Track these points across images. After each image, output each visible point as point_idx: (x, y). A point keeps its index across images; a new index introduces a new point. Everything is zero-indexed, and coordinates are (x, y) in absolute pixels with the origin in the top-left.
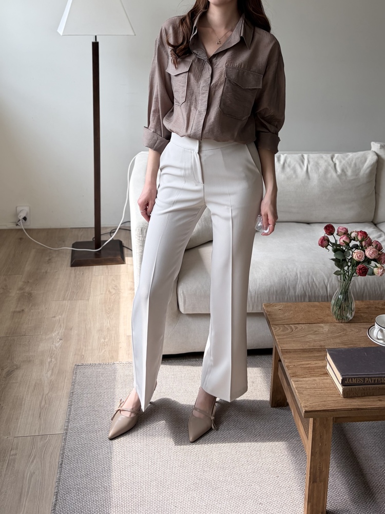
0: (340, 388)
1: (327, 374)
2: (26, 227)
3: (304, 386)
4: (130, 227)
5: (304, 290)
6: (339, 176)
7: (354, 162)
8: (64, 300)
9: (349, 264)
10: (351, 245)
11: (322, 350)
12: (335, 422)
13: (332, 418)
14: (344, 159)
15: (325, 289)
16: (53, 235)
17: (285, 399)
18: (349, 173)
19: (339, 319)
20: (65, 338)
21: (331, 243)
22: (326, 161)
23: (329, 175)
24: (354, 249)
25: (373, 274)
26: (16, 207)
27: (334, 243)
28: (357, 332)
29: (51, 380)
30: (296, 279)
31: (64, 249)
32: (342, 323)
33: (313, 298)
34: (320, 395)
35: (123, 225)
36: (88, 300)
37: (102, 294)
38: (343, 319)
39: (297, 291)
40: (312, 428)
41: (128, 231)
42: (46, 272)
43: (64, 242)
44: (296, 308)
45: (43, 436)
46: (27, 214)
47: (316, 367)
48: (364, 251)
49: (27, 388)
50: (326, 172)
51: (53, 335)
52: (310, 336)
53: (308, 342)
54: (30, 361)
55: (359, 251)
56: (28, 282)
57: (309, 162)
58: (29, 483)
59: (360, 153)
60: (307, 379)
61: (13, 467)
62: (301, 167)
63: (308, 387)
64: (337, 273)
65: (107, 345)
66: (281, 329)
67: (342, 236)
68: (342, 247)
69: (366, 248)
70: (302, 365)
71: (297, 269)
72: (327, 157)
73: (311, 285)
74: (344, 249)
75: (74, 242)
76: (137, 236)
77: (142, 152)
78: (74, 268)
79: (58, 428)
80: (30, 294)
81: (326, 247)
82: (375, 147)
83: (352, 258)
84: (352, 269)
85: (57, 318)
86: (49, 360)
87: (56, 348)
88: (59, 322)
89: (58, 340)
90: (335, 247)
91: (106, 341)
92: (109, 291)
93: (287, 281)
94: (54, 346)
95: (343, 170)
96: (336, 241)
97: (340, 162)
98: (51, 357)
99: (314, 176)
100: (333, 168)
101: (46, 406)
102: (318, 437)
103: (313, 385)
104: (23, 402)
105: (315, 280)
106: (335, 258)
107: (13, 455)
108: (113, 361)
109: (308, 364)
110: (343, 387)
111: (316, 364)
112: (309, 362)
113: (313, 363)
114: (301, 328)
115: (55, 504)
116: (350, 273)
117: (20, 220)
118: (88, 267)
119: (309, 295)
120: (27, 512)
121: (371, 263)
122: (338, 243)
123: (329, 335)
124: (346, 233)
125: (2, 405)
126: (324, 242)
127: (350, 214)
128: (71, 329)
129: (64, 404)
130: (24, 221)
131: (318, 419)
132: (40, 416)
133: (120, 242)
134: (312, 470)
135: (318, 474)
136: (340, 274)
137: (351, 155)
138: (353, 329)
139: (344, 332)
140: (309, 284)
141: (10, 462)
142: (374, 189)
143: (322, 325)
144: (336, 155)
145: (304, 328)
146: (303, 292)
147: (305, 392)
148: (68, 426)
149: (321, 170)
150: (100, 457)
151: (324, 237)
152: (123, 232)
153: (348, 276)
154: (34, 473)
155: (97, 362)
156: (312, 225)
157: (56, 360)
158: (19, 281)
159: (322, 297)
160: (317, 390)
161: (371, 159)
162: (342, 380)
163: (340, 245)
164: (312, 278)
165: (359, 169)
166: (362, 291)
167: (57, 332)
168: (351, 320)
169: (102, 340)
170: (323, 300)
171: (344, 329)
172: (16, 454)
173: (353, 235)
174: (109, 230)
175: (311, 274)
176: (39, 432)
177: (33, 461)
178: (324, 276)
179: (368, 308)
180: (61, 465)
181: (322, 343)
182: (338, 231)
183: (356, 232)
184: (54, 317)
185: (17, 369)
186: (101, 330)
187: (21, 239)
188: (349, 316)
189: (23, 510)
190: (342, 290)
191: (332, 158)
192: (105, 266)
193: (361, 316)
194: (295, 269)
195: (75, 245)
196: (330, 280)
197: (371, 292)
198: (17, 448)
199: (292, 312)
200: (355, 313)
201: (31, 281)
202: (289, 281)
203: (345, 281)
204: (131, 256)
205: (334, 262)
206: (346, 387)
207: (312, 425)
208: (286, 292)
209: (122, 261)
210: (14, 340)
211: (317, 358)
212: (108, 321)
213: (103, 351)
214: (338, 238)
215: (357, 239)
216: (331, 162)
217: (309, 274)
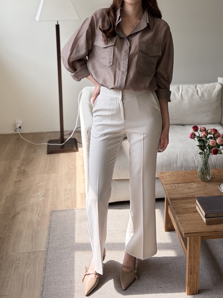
0: (204, 220)
1: (196, 211)
2: (21, 132)
3: (184, 219)
4: (80, 130)
5: (182, 163)
6: (200, 98)
7: (208, 89)
8: (44, 173)
9: (207, 148)
10: (208, 137)
11: (193, 198)
12: (202, 239)
13: (200, 237)
14: (203, 87)
15: (194, 163)
16: (37, 137)
17: (173, 227)
18: (206, 95)
19: (202, 180)
20: (45, 195)
21: (197, 136)
22: (192, 89)
23: (194, 97)
24: (210, 139)
25: (221, 153)
26: (15, 121)
27: (198, 136)
28: (213, 187)
29: (38, 220)
30: (177, 158)
31: (43, 144)
32: (204, 182)
33: (187, 168)
34: (193, 224)
35: (77, 129)
36: (58, 173)
37: (66, 169)
38: (205, 180)
39: (178, 164)
40: (189, 243)
41: (79, 133)
42: (33, 158)
43: (43, 140)
44: (177, 174)
45: (34, 252)
46: (21, 125)
47: (190, 208)
48: (216, 140)
49: (24, 225)
50: (193, 95)
51: (38, 194)
52: (186, 190)
53: (185, 193)
54: (25, 209)
55: (213, 140)
56: (23, 164)
57: (182, 90)
58: (27, 280)
59: (212, 84)
60: (185, 215)
61: (18, 270)
62: (178, 93)
63: (186, 219)
64: (200, 153)
65: (70, 199)
66: (169, 186)
67: (203, 132)
68: (203, 138)
69: (217, 139)
70: (182, 207)
71: (177, 152)
72: (192, 86)
73: (186, 161)
74: (204, 139)
75: (48, 140)
76: (85, 136)
77: (86, 87)
78: (49, 155)
79: (43, 248)
80: (24, 171)
81: (194, 138)
82: (220, 80)
83: (209, 145)
84: (209, 151)
85: (40, 184)
86: (36, 208)
87: (40, 202)
88: (42, 186)
89: (41, 197)
90: (199, 138)
91: (69, 196)
92: (70, 168)
93: (172, 159)
94: (39, 200)
95: (202, 94)
96: (199, 135)
97: (201, 89)
98: (38, 207)
99: (186, 98)
100: (197, 93)
101: (35, 235)
102: (192, 248)
103: (189, 218)
104: (22, 233)
105: (188, 158)
106: (199, 145)
107: (17, 264)
108: (73, 208)
109: (185, 206)
110: (206, 219)
111: (190, 206)
112: (186, 205)
113: (189, 206)
114: (181, 185)
115: (42, 291)
116: (208, 153)
117: (17, 128)
118: (57, 154)
119: (185, 167)
120: (26, 296)
121: (220, 147)
122: (201, 136)
123: (197, 189)
124: (205, 130)
125: (10, 235)
126: (193, 136)
127: (207, 119)
128: (48, 190)
129: (46, 233)
130: (19, 129)
131: (192, 238)
132: (32, 241)
133: (75, 140)
134: (189, 267)
135: (193, 269)
136: (203, 154)
137: (206, 85)
138: (211, 185)
139: (206, 187)
140: (184, 160)
141: (16, 268)
142: (220, 104)
143: (193, 183)
144: (198, 86)
145: (182, 185)
146: (181, 165)
147: (184, 222)
148: (48, 246)
149: (190, 94)
150: (68, 263)
151: (192, 133)
152: (77, 134)
153: (207, 155)
154: (30, 274)
155: (64, 209)
156: (185, 126)
157: (40, 208)
158: (18, 163)
159: (192, 167)
160: (191, 221)
161: (218, 87)
162: (205, 215)
163: (202, 137)
164: (186, 156)
165: (212, 93)
166: (215, 163)
167: (40, 192)
168: (209, 180)
169: (67, 196)
170: (193, 169)
171: (205, 185)
172: (19, 263)
173: (209, 131)
174: (68, 133)
175: (186, 154)
176: (32, 250)
177: (29, 267)
178: (193, 155)
179: (219, 173)
180: (45, 268)
181: (193, 194)
182: (200, 129)
183: (211, 129)
184: (39, 183)
185: (18, 214)
186: (66, 190)
187: (18, 139)
188: (208, 177)
189: (24, 295)
190: (204, 163)
191: (196, 87)
192: (67, 154)
193: (215, 178)
194: (176, 152)
195: (49, 142)
196: (197, 157)
197: (221, 164)
198: (19, 260)
199: (175, 176)
200: (212, 176)
201: (24, 163)
202: (173, 159)
203: (205, 158)
204: (82, 147)
205: (198, 147)
206: (207, 219)
207: (189, 241)
208: (171, 165)
209: (77, 150)
210: (16, 197)
211: (191, 203)
212: (70, 185)
213: (67, 202)
214: (200, 133)
215: (212, 133)
216: (195, 89)
217: (184, 154)
